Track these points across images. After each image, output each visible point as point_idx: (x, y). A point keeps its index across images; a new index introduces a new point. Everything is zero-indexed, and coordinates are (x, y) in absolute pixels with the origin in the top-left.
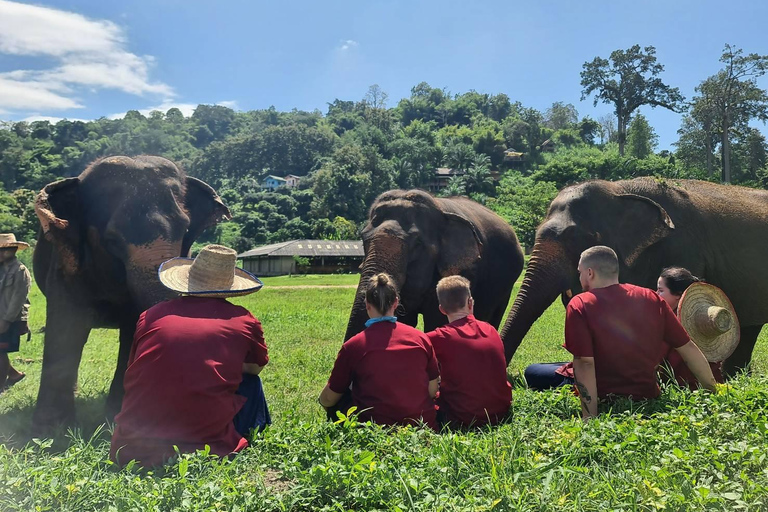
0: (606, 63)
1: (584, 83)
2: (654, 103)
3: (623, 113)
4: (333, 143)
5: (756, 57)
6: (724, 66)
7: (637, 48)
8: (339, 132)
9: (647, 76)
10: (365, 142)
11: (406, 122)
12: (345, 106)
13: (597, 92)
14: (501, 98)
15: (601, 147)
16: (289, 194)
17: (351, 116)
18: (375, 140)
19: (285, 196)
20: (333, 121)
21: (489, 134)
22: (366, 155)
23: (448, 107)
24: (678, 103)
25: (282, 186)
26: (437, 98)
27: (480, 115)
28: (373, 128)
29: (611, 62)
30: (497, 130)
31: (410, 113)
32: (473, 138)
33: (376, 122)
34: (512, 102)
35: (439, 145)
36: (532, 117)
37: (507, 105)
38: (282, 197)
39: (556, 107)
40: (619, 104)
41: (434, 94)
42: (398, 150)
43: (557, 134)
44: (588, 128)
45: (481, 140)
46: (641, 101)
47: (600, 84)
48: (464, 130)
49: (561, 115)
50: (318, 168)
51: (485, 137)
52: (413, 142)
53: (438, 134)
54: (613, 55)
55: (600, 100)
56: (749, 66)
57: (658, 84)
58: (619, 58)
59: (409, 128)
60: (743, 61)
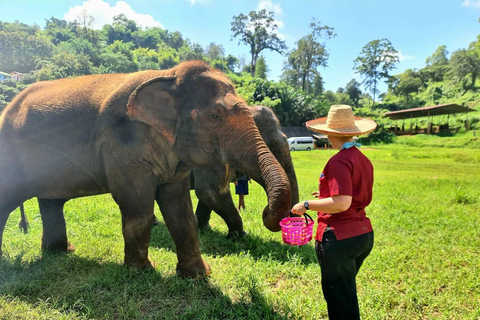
0: (246, 18)
1: (233, 29)
2: (272, 48)
3: (254, 52)
4: (51, 50)
5: (327, 28)
6: (310, 31)
7: (264, 11)
8: (56, 43)
9: (269, 31)
10: (78, 52)
11: (110, 41)
12: (61, 24)
13: (240, 36)
14: (177, 34)
15: (239, 75)
16: (15, 87)
17: (65, 31)
18: (87, 51)
19: (12, 88)
20: (51, 33)
21: (170, 57)
22: (80, 61)
23: (140, 35)
24: (284, 50)
25: (8, 80)
26: (132, 27)
27: (163, 43)
28: (86, 41)
29: (250, 18)
30: (175, 55)
31: (113, 35)
32: (159, 59)
33: (87, 37)
34: (184, 38)
35: (135, 61)
36: (198, 50)
37: (181, 39)
38: (9, 88)
39: (212, 45)
40: (253, 46)
41: (130, 23)
42: (104, 62)
43: (214, 63)
44: (232, 60)
45: (165, 61)
46: (265, 46)
47: (242, 32)
48: (152, 53)
49: (215, 51)
50: (40, 68)
51: (168, 59)
52: (116, 56)
53: (135, 53)
54: (251, 13)
55: (242, 43)
56: (324, 32)
57: (274, 37)
58: (254, 16)
59: (113, 46)
60: (320, 29)
